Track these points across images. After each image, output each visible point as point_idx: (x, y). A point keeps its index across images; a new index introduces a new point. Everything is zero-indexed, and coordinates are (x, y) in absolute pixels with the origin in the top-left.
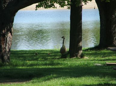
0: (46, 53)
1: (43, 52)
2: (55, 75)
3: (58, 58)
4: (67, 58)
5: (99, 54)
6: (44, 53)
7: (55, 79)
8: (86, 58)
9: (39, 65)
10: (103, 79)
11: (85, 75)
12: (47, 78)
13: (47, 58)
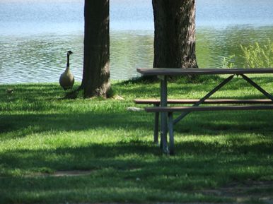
0: (36, 90)
1: (31, 88)
2: (36, 128)
3: (59, 99)
4: (78, 99)
5: (149, 91)
6: (32, 90)
7: (37, 135)
8: (118, 98)
9: (9, 110)
10: (131, 133)
11: (97, 127)
12: (20, 133)
13: (35, 98)
